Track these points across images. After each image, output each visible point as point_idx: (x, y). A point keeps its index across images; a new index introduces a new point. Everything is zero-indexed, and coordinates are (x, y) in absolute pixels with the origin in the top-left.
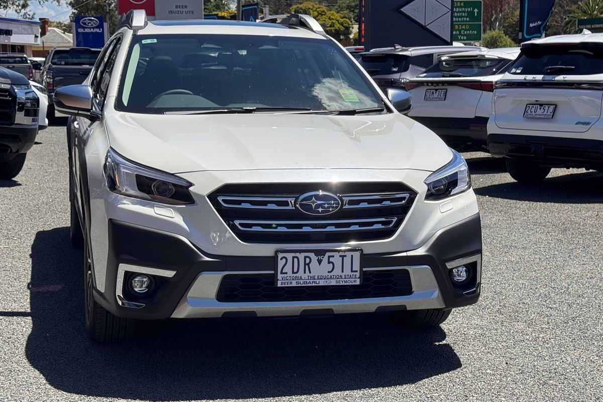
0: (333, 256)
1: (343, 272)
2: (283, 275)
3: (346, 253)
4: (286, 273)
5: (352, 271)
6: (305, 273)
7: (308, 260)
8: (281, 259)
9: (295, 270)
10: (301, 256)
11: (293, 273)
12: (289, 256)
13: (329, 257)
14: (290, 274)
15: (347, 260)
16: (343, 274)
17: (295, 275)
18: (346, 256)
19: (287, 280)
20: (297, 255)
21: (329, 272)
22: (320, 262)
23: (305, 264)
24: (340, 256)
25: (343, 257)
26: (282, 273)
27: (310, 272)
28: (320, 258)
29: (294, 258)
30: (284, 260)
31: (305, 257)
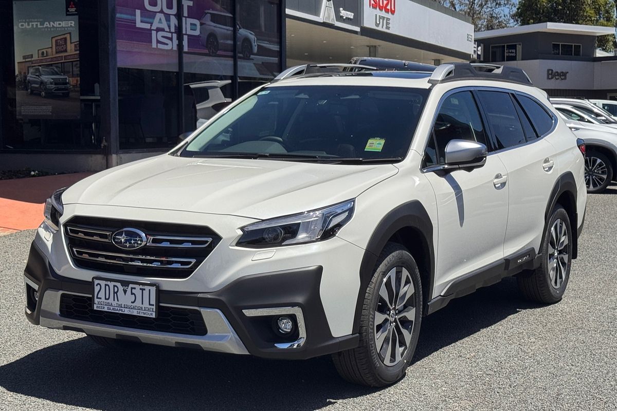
0: (135, 288)
1: (142, 304)
2: (99, 300)
3: (145, 287)
4: (101, 298)
5: (150, 304)
6: (114, 300)
7: (116, 290)
8: (97, 285)
9: (107, 297)
10: (111, 284)
11: (106, 299)
12: (103, 283)
13: (132, 288)
14: (103, 300)
15: (146, 293)
16: (143, 306)
17: (107, 301)
18: (144, 289)
19: (102, 304)
20: (109, 283)
21: (132, 302)
22: (125, 292)
23: (114, 293)
24: (140, 289)
25: (143, 290)
26: (97, 298)
27: (118, 301)
28: (125, 288)
29: (106, 285)
30: (99, 286)
31: (114, 286)
